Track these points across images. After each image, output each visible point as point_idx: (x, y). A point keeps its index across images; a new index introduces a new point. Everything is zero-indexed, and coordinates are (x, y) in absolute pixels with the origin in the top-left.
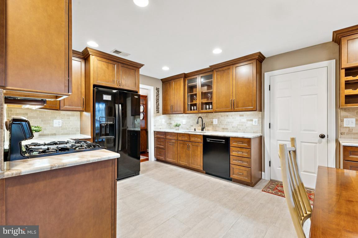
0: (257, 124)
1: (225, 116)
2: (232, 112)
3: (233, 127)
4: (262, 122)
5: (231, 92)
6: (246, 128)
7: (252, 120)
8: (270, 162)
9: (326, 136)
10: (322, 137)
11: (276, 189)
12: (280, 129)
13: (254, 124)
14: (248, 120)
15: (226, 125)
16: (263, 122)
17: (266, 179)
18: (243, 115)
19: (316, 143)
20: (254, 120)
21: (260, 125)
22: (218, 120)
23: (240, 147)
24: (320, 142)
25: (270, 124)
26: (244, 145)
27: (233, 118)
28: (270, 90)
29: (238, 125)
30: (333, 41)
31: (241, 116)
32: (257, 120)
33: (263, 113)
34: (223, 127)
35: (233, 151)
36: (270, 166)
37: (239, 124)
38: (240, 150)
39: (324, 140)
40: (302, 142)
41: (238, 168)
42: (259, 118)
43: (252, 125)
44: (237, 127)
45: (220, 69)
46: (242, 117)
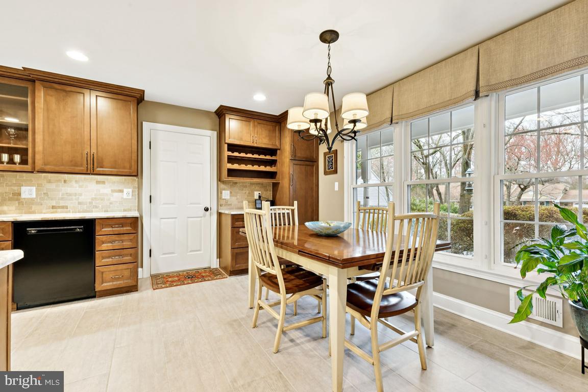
0: (130, 197)
1: (59, 181)
2: (89, 174)
3: (79, 203)
4: (138, 194)
5: (87, 138)
6: (111, 203)
7: (121, 191)
8: (150, 250)
9: (210, 209)
10: (206, 209)
11: (167, 281)
12: (164, 204)
13: (125, 196)
14: (113, 191)
15: (62, 199)
16: (140, 194)
17: (145, 276)
18: (103, 183)
19: (201, 217)
20: (125, 191)
21: (135, 198)
22: (37, 190)
23: (117, 233)
24: (205, 216)
25: (151, 196)
26: (125, 228)
27: (81, 187)
28: (150, 148)
29: (92, 199)
30: (216, 112)
31: (98, 182)
32: (130, 190)
33: (140, 180)
34: (55, 205)
35: (103, 243)
36: (150, 256)
37: (95, 198)
38: (117, 239)
39: (208, 213)
40: (188, 217)
41: (114, 269)
42: (134, 187)
43: (122, 198)
44: (90, 203)
45: (56, 86)
46: (101, 185)
